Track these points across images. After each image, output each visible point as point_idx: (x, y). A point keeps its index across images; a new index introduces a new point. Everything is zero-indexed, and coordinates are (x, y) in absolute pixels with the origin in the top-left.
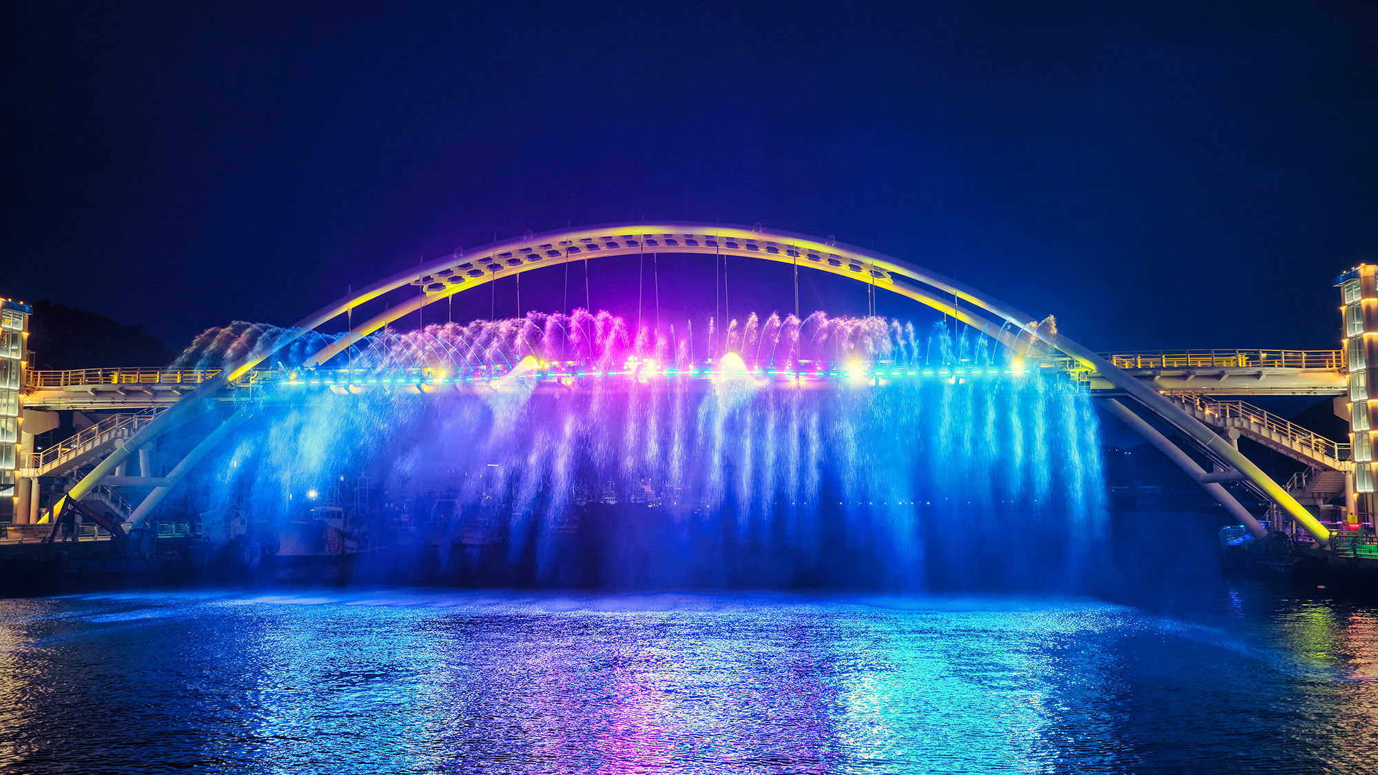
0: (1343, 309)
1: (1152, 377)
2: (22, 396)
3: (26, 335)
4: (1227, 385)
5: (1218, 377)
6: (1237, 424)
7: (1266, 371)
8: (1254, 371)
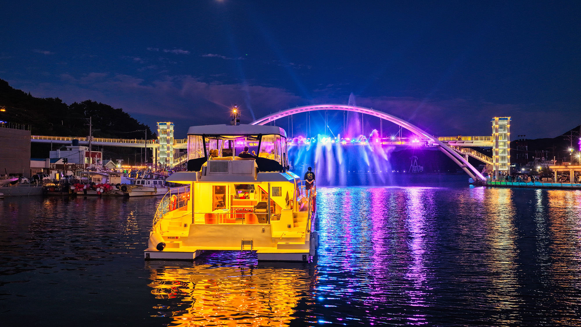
0: (493, 127)
1: (448, 143)
2: (173, 146)
3: (173, 131)
4: (465, 144)
5: (463, 143)
6: (468, 154)
7: (474, 141)
8: (472, 141)
